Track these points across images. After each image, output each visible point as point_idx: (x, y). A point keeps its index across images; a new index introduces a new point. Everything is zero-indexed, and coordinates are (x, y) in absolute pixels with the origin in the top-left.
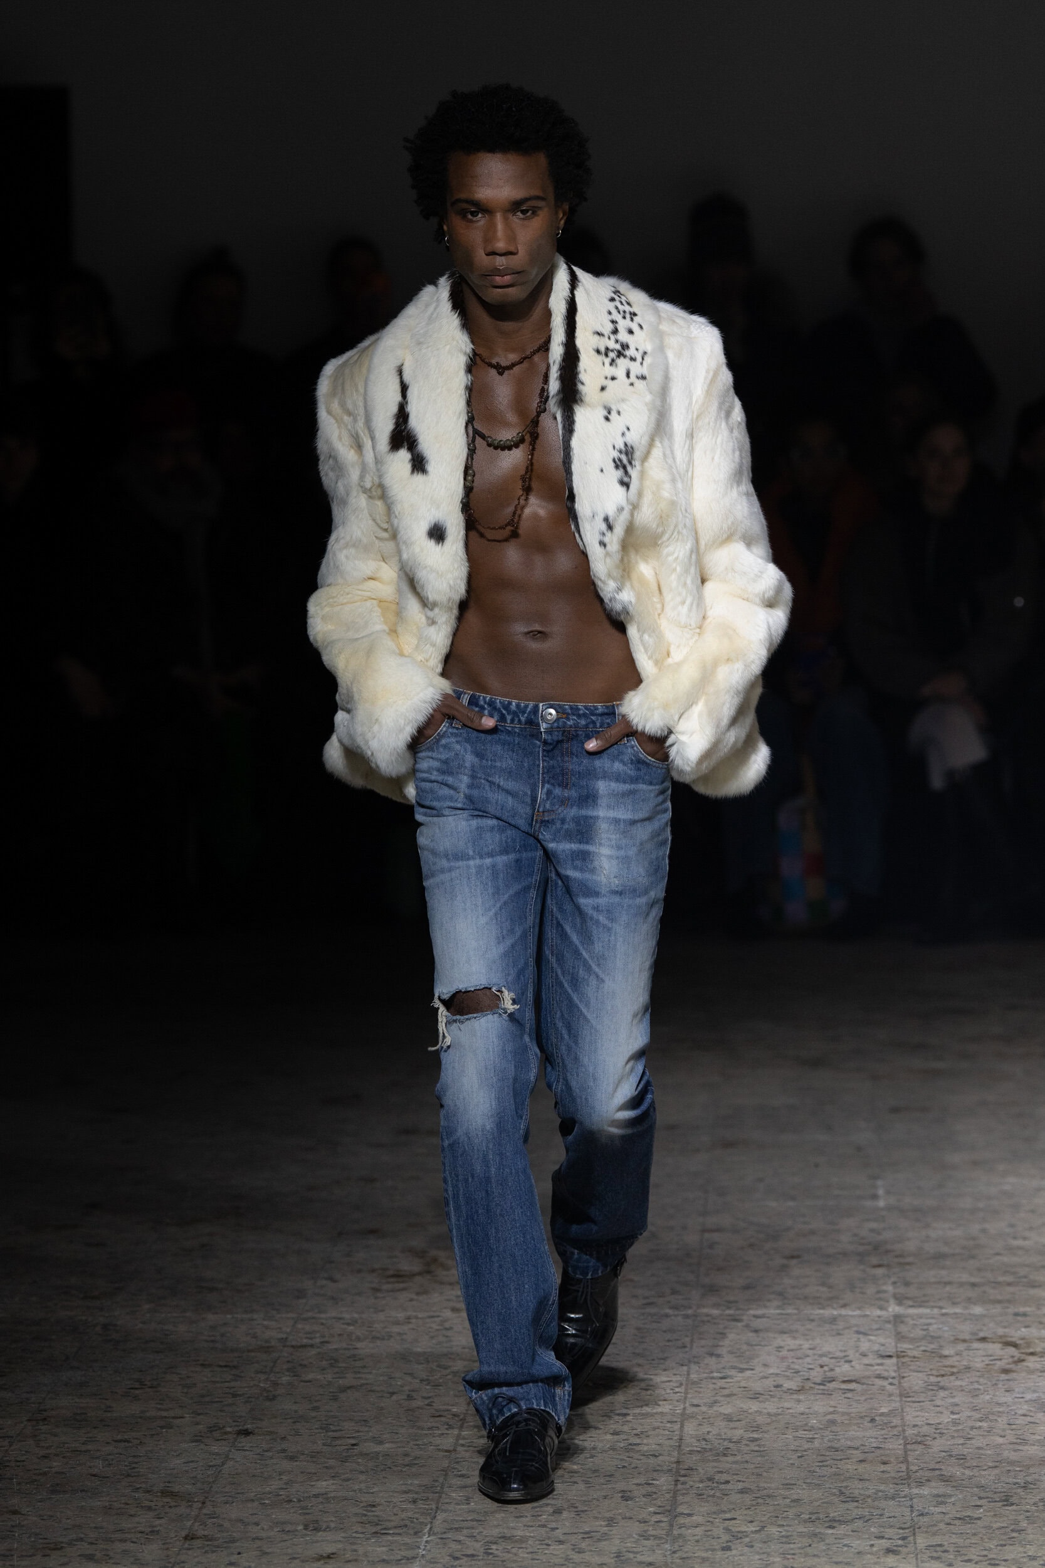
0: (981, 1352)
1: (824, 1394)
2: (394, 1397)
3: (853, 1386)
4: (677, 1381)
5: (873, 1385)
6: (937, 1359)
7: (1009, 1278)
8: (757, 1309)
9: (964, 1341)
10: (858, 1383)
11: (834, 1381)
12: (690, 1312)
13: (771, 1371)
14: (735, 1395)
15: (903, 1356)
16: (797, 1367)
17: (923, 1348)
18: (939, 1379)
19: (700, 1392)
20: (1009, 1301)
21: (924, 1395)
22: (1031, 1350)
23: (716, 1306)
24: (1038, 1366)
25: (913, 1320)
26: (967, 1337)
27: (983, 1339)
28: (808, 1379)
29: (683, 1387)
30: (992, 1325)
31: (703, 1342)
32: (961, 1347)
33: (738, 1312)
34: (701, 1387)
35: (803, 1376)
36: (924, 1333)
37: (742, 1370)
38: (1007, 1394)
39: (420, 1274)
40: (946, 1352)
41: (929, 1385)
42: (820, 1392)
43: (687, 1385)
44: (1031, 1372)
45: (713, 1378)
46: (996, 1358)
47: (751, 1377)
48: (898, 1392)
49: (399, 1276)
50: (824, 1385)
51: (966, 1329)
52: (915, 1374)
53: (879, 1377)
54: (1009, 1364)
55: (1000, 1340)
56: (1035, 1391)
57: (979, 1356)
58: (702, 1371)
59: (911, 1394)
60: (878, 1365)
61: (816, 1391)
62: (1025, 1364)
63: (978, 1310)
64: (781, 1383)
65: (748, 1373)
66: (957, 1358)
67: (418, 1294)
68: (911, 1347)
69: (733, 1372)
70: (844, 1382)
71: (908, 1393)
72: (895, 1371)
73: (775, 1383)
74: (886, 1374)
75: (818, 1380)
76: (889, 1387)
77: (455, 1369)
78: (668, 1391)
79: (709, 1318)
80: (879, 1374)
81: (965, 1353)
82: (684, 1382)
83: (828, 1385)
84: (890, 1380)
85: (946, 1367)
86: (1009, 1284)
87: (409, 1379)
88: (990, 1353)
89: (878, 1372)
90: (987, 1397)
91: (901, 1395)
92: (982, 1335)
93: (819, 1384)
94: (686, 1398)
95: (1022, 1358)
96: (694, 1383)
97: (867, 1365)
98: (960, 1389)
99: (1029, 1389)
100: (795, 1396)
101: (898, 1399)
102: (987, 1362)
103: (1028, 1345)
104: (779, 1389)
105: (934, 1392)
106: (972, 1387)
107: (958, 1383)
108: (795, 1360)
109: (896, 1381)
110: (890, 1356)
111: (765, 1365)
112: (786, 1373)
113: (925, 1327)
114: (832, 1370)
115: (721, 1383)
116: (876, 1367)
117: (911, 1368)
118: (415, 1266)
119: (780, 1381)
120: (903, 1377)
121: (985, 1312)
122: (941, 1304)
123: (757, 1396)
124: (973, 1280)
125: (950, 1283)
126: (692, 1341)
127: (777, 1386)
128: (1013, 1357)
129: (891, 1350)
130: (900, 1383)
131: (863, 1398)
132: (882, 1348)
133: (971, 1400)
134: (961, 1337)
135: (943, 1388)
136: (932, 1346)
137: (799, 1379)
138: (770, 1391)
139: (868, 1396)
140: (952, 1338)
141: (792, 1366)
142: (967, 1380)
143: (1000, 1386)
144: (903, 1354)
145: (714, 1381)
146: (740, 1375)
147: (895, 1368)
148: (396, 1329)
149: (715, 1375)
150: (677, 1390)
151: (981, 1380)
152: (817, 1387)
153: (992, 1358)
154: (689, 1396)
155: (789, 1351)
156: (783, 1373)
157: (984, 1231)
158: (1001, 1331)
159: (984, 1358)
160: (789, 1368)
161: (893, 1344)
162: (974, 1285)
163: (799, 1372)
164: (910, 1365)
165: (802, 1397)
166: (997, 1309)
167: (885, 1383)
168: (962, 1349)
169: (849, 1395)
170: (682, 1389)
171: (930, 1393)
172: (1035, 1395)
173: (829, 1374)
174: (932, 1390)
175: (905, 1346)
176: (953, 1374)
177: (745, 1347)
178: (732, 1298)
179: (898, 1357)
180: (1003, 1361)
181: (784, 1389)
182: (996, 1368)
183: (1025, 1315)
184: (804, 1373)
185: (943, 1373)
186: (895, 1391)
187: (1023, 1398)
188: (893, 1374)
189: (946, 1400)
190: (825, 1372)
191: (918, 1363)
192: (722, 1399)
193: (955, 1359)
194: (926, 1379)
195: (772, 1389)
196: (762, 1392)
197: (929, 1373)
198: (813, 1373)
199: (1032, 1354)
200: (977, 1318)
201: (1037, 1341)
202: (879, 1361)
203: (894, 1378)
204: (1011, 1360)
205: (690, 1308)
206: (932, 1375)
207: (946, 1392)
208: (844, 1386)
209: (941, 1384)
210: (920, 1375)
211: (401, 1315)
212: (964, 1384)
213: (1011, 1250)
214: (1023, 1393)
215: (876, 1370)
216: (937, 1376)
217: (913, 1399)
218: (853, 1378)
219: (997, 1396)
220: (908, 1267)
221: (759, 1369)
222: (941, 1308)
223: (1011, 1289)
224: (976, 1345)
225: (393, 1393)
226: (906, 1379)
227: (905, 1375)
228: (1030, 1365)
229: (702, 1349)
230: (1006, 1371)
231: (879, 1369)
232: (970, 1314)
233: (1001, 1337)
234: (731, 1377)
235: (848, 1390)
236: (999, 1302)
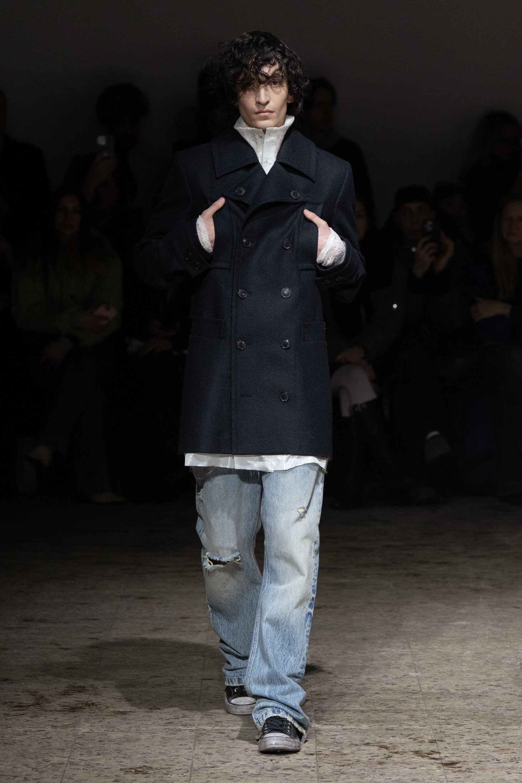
0: (366, 752)
1: (273, 777)
2: (16, 779)
3: (289, 772)
4: (185, 769)
5: (302, 771)
6: (340, 756)
7: (384, 708)
8: (233, 726)
9: (356, 745)
10: (293, 770)
11: (278, 769)
12: (193, 728)
13: (242, 763)
14: (220, 777)
15: (320, 754)
16: (257, 761)
17: (331, 750)
18: (341, 768)
19: (198, 776)
20: (383, 721)
21: (332, 777)
22: (396, 751)
23: (209, 724)
24: (400, 760)
25: (326, 732)
26: (358, 743)
27: (368, 744)
28: (263, 768)
29: (189, 773)
30: (373, 736)
31: (201, 746)
32: (354, 748)
33: (222, 728)
34: (199, 773)
35: (261, 766)
36: (333, 740)
37: (224, 763)
38: (381, 777)
39: (32, 705)
40: (345, 752)
41: (335, 771)
42: (270, 775)
43: (191, 771)
44: (395, 763)
45: (207, 767)
46: (375, 755)
47: (229, 767)
48: (316, 775)
49: (20, 706)
50: (273, 771)
51: (357, 738)
52: (327, 765)
53: (305, 766)
54: (382, 759)
55: (378, 745)
56: (397, 775)
57: (365, 753)
58: (200, 763)
59: (325, 777)
60: (305, 759)
61: (268, 775)
62: (391, 758)
63: (364, 726)
64: (247, 770)
65: (227, 764)
66: (352, 755)
67: (31, 717)
68: (325, 748)
69: (218, 764)
70: (285, 769)
71: (322, 776)
72: (315, 763)
73: (244, 770)
74: (309, 765)
75: (269, 769)
76: (311, 773)
77: (53, 762)
78: (180, 775)
79: (205, 731)
80: (306, 765)
81: (357, 752)
82: (189, 770)
83: (275, 771)
84: (312, 768)
85: (345, 760)
86: (383, 711)
87: (25, 768)
88: (371, 752)
89: (305, 764)
90: (370, 779)
91: (318, 777)
92: (367, 741)
93: (270, 771)
94: (190, 779)
95: (390, 755)
96: (196, 770)
97: (299, 759)
98: (353, 774)
99: (394, 773)
100: (255, 778)
101: (316, 780)
102: (370, 758)
103: (394, 747)
104: (246, 774)
105: (338, 775)
106: (361, 773)
107: (352, 770)
108: (256, 757)
109: (315, 769)
110: (312, 754)
111: (238, 760)
112: (250, 764)
113: (333, 737)
114: (277, 762)
115: (212, 770)
116: (304, 761)
117: (324, 761)
118: (30, 700)
119: (247, 769)
120: (320, 767)
121: (368, 728)
122: (342, 723)
123: (233, 778)
124: (362, 709)
125: (348, 711)
126: (195, 745)
127: (244, 772)
128: (385, 754)
129: (313, 751)
130: (318, 770)
131: (295, 779)
132: (307, 749)
133: (360, 780)
134: (354, 743)
135: (343, 773)
136: (337, 748)
137: (258, 768)
138: (241, 775)
139: (299, 778)
140: (349, 743)
141: (254, 760)
142: (357, 768)
143: (377, 772)
144: (320, 753)
145: (207, 769)
146: (223, 765)
147: (315, 761)
148: (18, 738)
149: (208, 765)
150: (185, 774)
151: (366, 768)
152: (269, 773)
153: (373, 755)
154: (192, 778)
155: (252, 751)
156: (248, 764)
157: (369, 679)
158: (378, 739)
159: (368, 756)
160: (252, 761)
161: (314, 747)
162: (362, 712)
163: (258, 764)
164: (324, 760)
165: (259, 779)
166: (376, 726)
167: (309, 770)
168: (355, 750)
169: (287, 777)
170: (188, 774)
171: (335, 776)
172: (398, 777)
173: (276, 765)
174: (337, 774)
175: (321, 748)
176: (349, 765)
177: (226, 749)
178: (219, 720)
179: (317, 755)
180: (379, 757)
181: (249, 774)
182: (375, 761)
183: (392, 729)
184: (261, 764)
185: (343, 764)
186: (314, 775)
187: (390, 779)
188: (314, 765)
189: (345, 780)
190: (273, 763)
191: (328, 758)
192: (212, 779)
193: (350, 756)
194: (333, 768)
195: (242, 774)
196: (236, 776)
197: (335, 764)
198: (266, 764)
199: (396, 753)
200: (364, 731)
201: (399, 745)
202: (306, 757)
203: (314, 767)
204: (384, 756)
205: (194, 725)
206: (337, 765)
207: (345, 776)
208: (284, 772)
209: (342, 771)
210: (330, 765)
211: (21, 730)
212: (355, 770)
213: (384, 690)
214: (391, 776)
215: (304, 762)
216: (340, 766)
217: (326, 780)
218: (290, 767)
219: (375, 778)
220: (323, 701)
221: (234, 762)
222: (343, 725)
223: (384, 714)
224: (363, 747)
225: (16, 777)
226: (321, 768)
227: (321, 765)
228: (395, 759)
229: (201, 750)
230: (380, 763)
231: (305, 762)
232: (360, 729)
233: (378, 743)
234: (217, 767)
235: (287, 774)
236: (377, 722)
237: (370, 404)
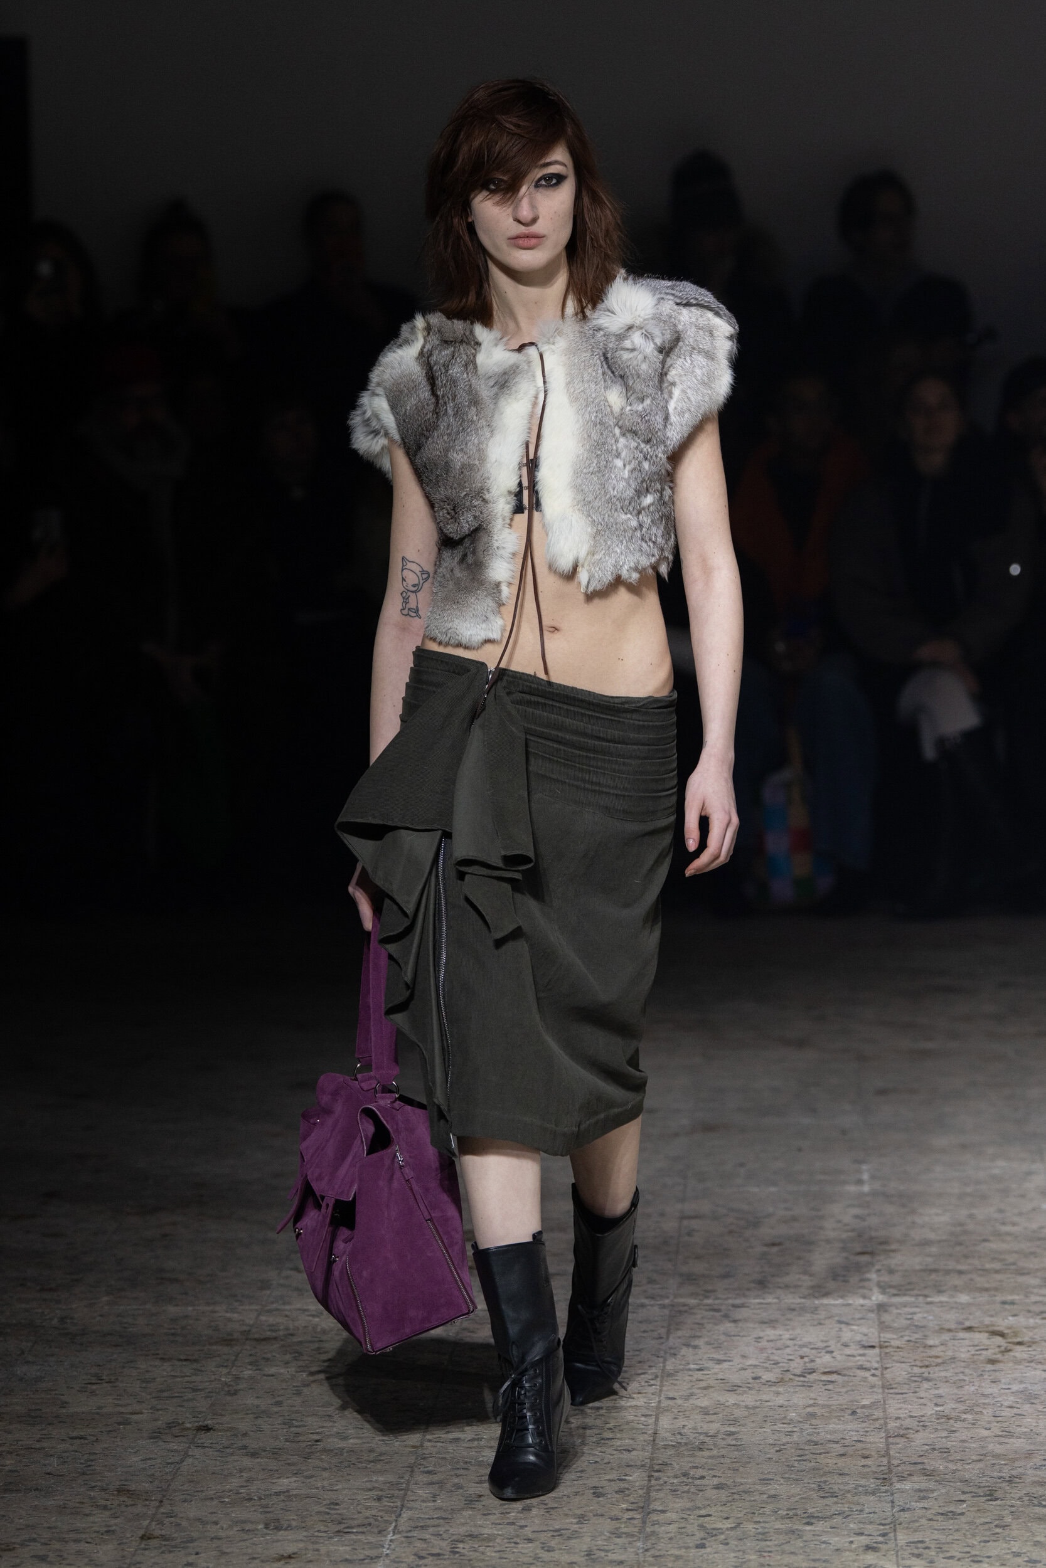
0: (967, 1342)
1: (804, 1386)
3: (834, 1377)
4: (652, 1374)
5: (854, 1376)
6: (921, 1349)
7: (997, 1266)
8: (735, 1298)
9: (949, 1330)
10: (839, 1374)
11: (814, 1372)
12: (667, 1301)
13: (750, 1362)
14: (712, 1387)
15: (886, 1347)
16: (776, 1358)
17: (906, 1338)
18: (923, 1370)
19: (675, 1385)
20: (996, 1289)
21: (907, 1386)
22: (1019, 1340)
23: (693, 1295)
24: (1025, 1356)
25: (897, 1308)
26: (953, 1326)
27: (969, 1329)
28: (788, 1371)
29: (659, 1379)
30: (978, 1314)
31: (680, 1333)
32: (946, 1336)
33: (717, 1302)
34: (677, 1380)
35: (783, 1367)
36: (909, 1322)
37: (719, 1362)
38: (993, 1385)
40: (931, 1342)
41: (912, 1376)
42: (800, 1383)
43: (662, 1377)
44: (1018, 1362)
45: (690, 1370)
46: (982, 1347)
47: (728, 1369)
48: (880, 1383)
50: (804, 1377)
51: (951, 1318)
52: (898, 1365)
53: (861, 1368)
54: (995, 1354)
55: (986, 1329)
56: (1021, 1382)
57: (964, 1347)
58: (678, 1362)
59: (894, 1386)
60: (860, 1355)
61: (796, 1383)
62: (1011, 1354)
63: (964, 1298)
64: (760, 1375)
65: (726, 1365)
66: (942, 1348)
68: (895, 1337)
69: (710, 1364)
70: (825, 1373)
71: (890, 1385)
72: (878, 1362)
73: (754, 1375)
74: (867, 1365)
75: (798, 1372)
76: (871, 1379)
78: (643, 1384)
79: (686, 1308)
80: (861, 1365)
81: (950, 1344)
82: (659, 1374)
83: (808, 1376)
84: (873, 1371)
85: (930, 1357)
86: (997, 1272)
88: (976, 1343)
89: (860, 1363)
90: (973, 1388)
91: (883, 1387)
92: (967, 1324)
93: (799, 1376)
94: (661, 1391)
95: (1009, 1348)
96: (669, 1375)
97: (849, 1356)
98: (945, 1380)
99: (1015, 1379)
100: (774, 1389)
101: (880, 1391)
102: (973, 1353)
103: (1016, 1334)
104: (758, 1381)
105: (917, 1383)
106: (957, 1378)
107: (943, 1374)
108: (775, 1351)
109: (878, 1373)
110: (873, 1347)
111: (744, 1357)
112: (764, 1365)
113: (909, 1316)
114: (812, 1361)
115: (699, 1375)
116: (858, 1358)
117: (894, 1358)
119: (759, 1372)
120: (886, 1368)
121: (971, 1301)
122: (926, 1292)
123: (735, 1388)
124: (959, 1267)
125: (935, 1271)
126: (668, 1332)
127: (755, 1378)
128: (999, 1347)
129: (874, 1341)
130: (882, 1374)
131: (844, 1390)
132: (865, 1338)
133: (956, 1391)
134: (947, 1326)
135: (927, 1380)
136: (917, 1336)
137: (778, 1371)
138: (749, 1383)
139: (849, 1388)
140: (937, 1328)
141: (772, 1357)
142: (952, 1370)
143: (986, 1377)
144: (887, 1344)
145: (690, 1373)
146: (717, 1366)
147: (878, 1359)
149: (692, 1366)
150: (652, 1382)
151: (967, 1371)
152: (797, 1379)
153: (978, 1348)
154: (664, 1388)
155: (768, 1341)
156: (761, 1364)
157: (971, 1216)
158: (987, 1320)
159: (970, 1349)
160: (768, 1359)
161: (876, 1334)
162: (960, 1272)
163: (778, 1363)
164: (893, 1356)
165: (781, 1389)
166: (983, 1298)
167: (867, 1374)
168: (948, 1339)
169: (830, 1387)
171: (913, 1385)
172: (1022, 1386)
173: (809, 1366)
174: (916, 1381)
175: (887, 1336)
176: (938, 1365)
177: (723, 1338)
178: (710, 1288)
179: (881, 1347)
180: (990, 1351)
181: (763, 1381)
182: (982, 1358)
183: (1012, 1303)
184: (784, 1364)
185: (927, 1363)
186: (877, 1383)
187: (1009, 1389)
188: (876, 1365)
189: (930, 1391)
190: (805, 1363)
191: (901, 1353)
192: (699, 1391)
193: (939, 1349)
194: (909, 1370)
195: (751, 1381)
196: (740, 1384)
197: (913, 1364)
198: (793, 1365)
199: (1020, 1343)
200: (963, 1307)
201: (1024, 1330)
202: (862, 1351)
203: (876, 1369)
204: (997, 1350)
205: (668, 1298)
206: (916, 1366)
207: (930, 1383)
208: (824, 1378)
209: (925, 1375)
210: (903, 1365)
212: (948, 1374)
213: (998, 1235)
214: (1009, 1384)
215: (858, 1361)
216: (921, 1367)
217: (896, 1391)
218: (834, 1370)
219: (982, 1387)
220: (892, 1254)
221: (737, 1360)
222: (926, 1296)
223: (998, 1277)
224: (961, 1335)
226: (888, 1370)
227: (888, 1366)
228: (1017, 1354)
229: (679, 1340)
230: (992, 1362)
231: (861, 1360)
232: (956, 1303)
233: (987, 1326)
234: (708, 1369)
235: (828, 1381)
236: (987, 1290)
237: (969, 736)
